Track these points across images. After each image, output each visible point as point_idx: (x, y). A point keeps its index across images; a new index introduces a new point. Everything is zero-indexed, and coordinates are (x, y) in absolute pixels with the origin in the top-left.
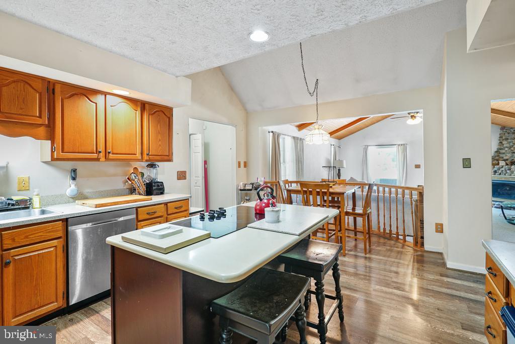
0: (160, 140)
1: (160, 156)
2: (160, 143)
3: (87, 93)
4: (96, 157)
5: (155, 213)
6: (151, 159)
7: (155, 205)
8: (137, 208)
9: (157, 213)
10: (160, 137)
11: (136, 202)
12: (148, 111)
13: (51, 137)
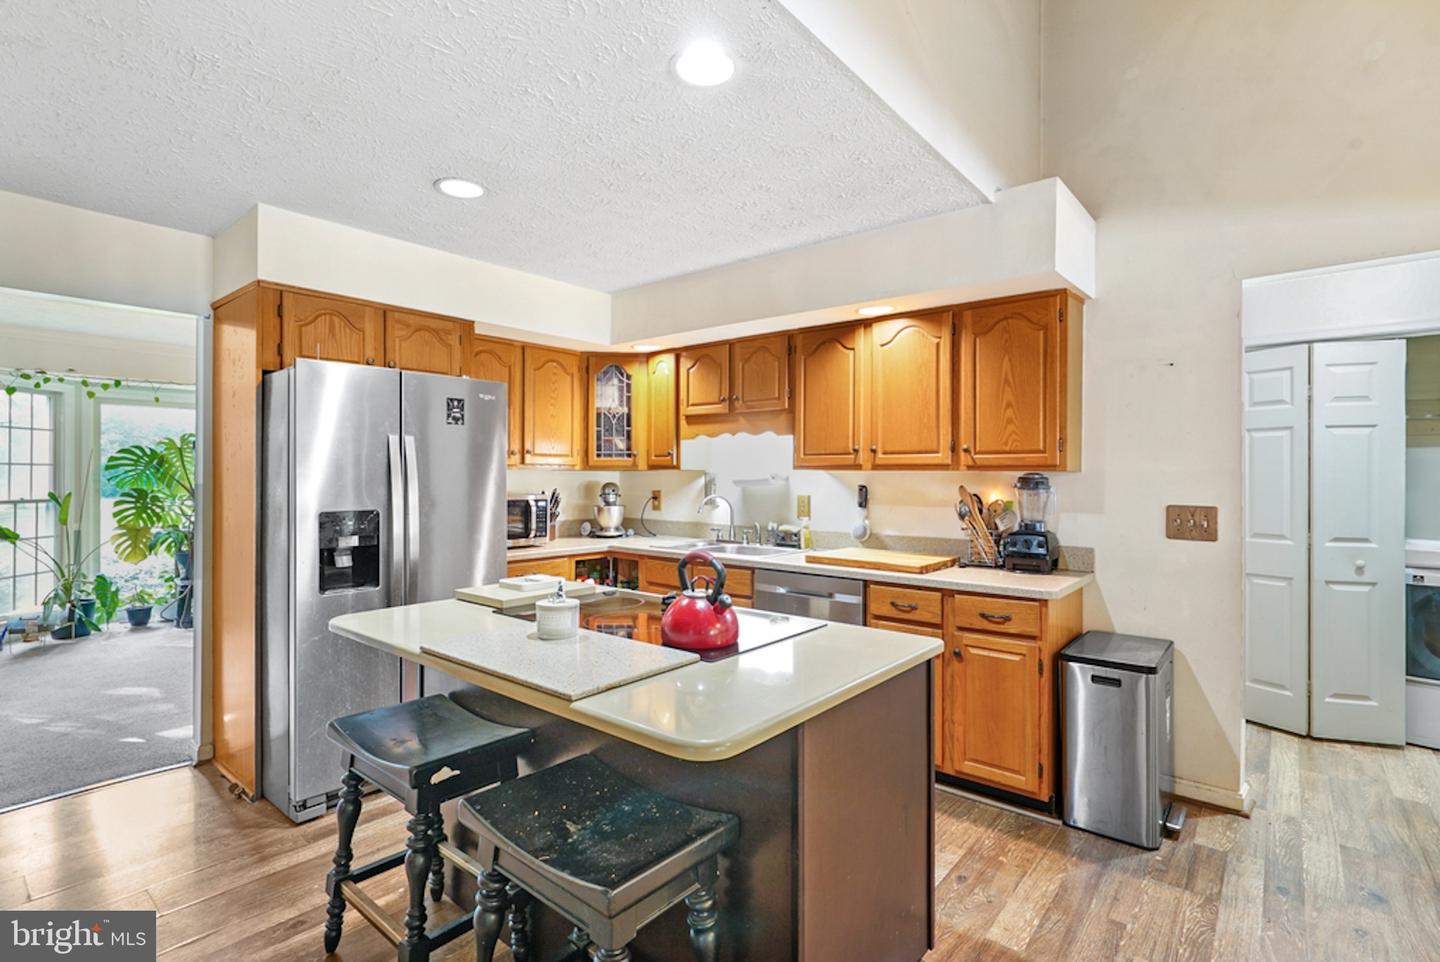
0: (1009, 405)
1: (1009, 453)
2: (1010, 413)
3: (841, 333)
4: (852, 462)
5: (914, 608)
6: (978, 463)
7: (919, 588)
8: (866, 583)
9: (917, 612)
10: (1009, 396)
11: (879, 569)
12: (970, 329)
13: (793, 430)
